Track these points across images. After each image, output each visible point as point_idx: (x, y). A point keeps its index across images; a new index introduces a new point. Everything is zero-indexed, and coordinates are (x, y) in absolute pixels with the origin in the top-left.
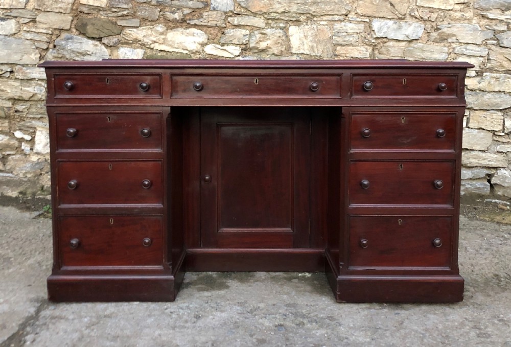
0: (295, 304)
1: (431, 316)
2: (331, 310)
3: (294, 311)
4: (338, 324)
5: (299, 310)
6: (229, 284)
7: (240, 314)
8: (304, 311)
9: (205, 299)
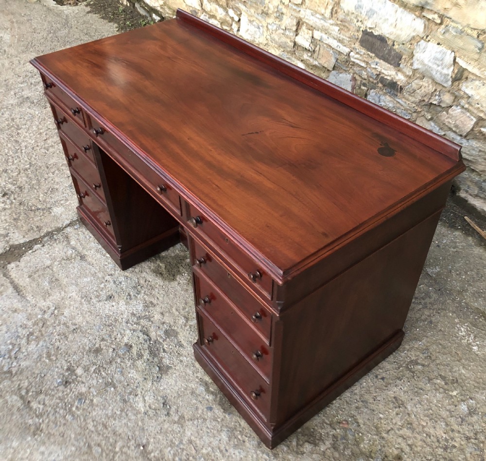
0: (177, 333)
1: (224, 436)
2: (181, 361)
3: (161, 341)
4: (156, 379)
5: (164, 343)
6: (178, 277)
7: (133, 314)
8: (165, 346)
9: (142, 282)
